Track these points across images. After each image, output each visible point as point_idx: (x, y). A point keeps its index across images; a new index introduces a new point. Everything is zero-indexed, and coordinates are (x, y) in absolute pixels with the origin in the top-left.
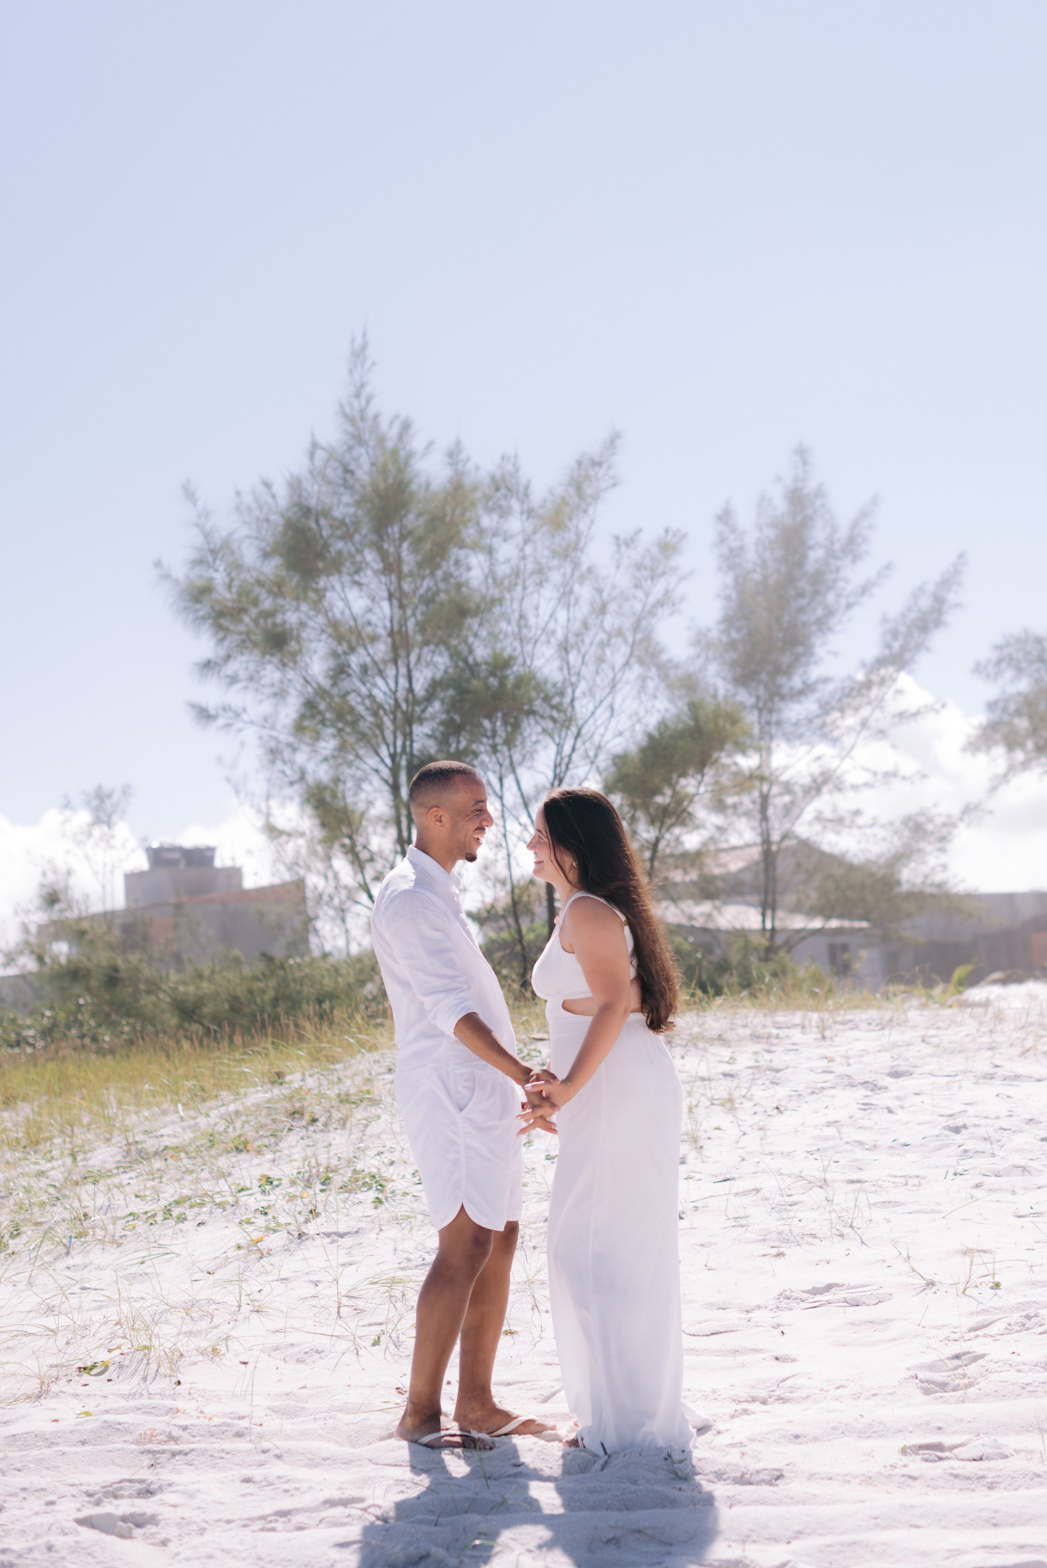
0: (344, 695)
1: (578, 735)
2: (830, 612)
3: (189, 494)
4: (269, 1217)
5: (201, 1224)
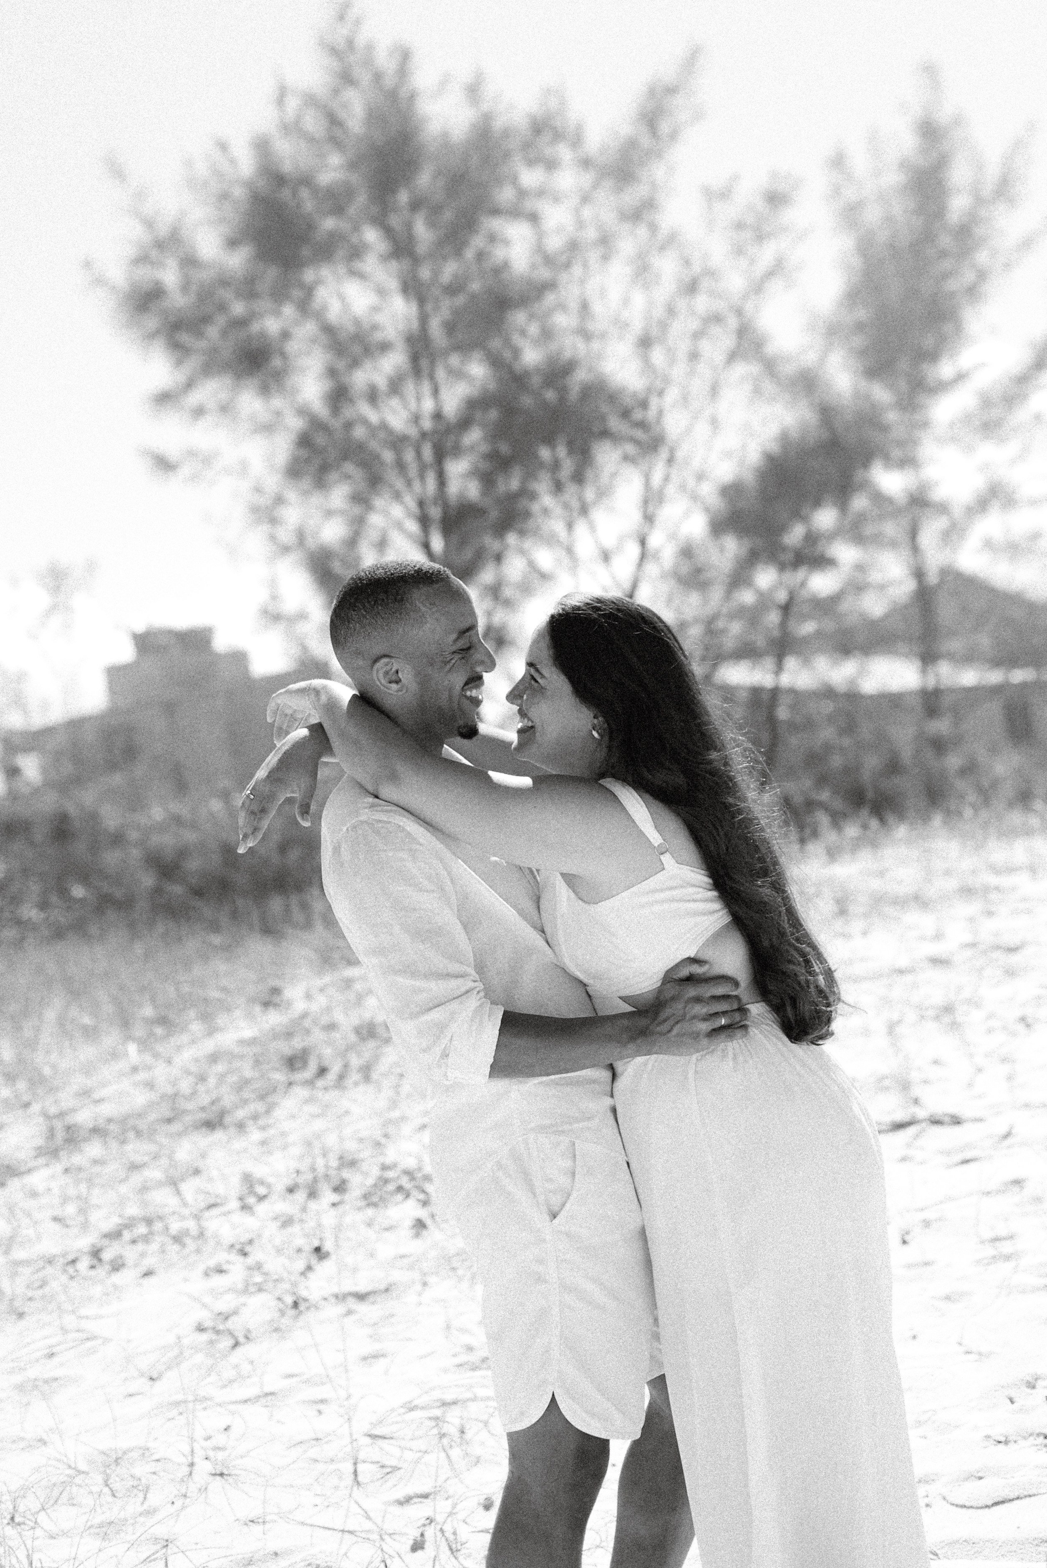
0: (349, 426)
1: (670, 461)
2: (982, 275)
4: (250, 1260)
5: (148, 1274)
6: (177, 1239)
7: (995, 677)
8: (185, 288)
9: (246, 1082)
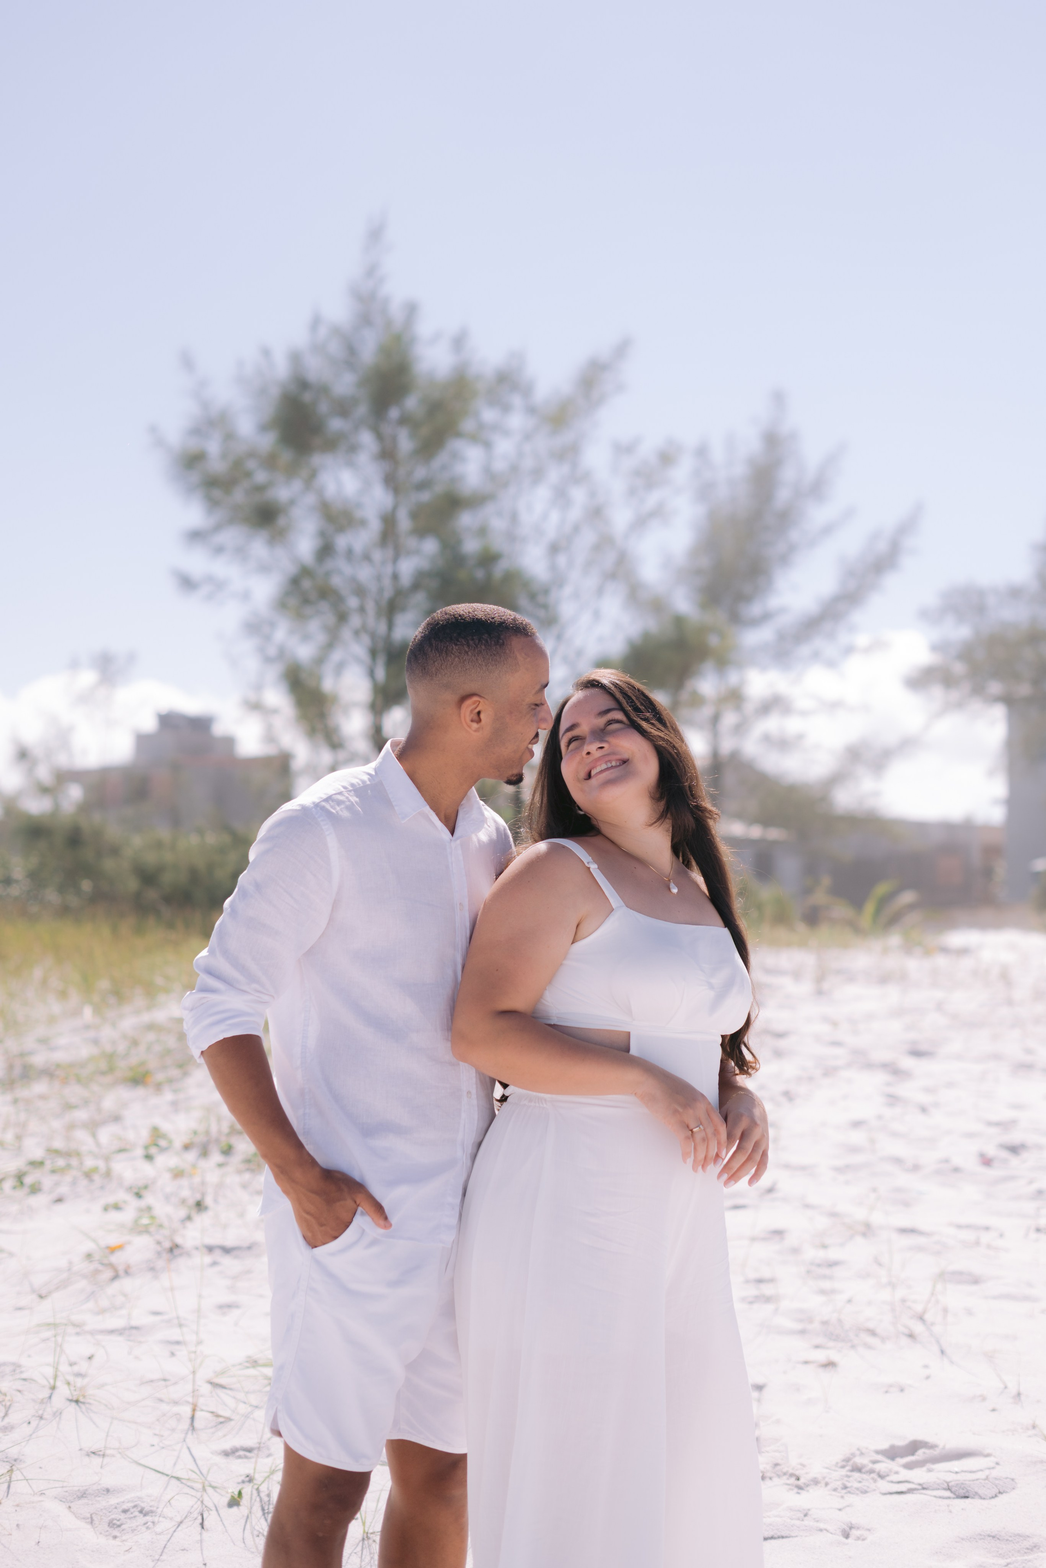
0: (328, 574)
2: (793, 548)
3: (187, 362)
4: (142, 1203)
5: (59, 1200)
6: (88, 1175)
7: (756, 832)
8: (224, 456)
9: (168, 1052)
